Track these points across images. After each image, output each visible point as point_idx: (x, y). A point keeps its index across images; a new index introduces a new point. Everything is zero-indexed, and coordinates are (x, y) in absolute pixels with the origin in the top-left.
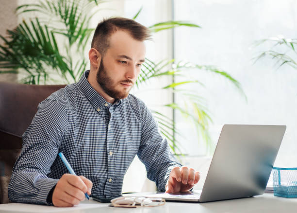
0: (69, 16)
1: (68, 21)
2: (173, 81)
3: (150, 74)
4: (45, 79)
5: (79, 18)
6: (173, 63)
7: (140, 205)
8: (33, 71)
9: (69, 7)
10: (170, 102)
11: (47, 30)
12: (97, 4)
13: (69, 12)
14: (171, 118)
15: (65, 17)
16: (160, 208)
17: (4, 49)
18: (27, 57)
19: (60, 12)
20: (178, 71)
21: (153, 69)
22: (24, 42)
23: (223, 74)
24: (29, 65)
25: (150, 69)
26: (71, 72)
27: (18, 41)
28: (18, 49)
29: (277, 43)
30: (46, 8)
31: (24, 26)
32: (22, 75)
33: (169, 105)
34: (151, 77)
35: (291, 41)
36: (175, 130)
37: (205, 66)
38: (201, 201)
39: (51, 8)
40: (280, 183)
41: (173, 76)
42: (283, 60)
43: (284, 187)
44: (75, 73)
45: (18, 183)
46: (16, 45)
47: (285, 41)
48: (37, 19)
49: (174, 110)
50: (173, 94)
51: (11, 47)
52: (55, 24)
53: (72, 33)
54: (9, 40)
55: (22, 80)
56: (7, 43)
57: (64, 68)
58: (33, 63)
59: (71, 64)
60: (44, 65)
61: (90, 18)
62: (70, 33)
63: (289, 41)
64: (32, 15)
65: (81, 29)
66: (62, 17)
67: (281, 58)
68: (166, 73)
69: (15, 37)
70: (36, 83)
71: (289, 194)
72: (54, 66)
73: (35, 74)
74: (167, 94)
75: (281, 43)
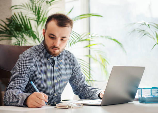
0: (37, 11)
1: (36, 13)
2: (89, 44)
3: (78, 40)
4: (25, 43)
5: (42, 12)
6: (90, 34)
7: (70, 107)
8: (19, 39)
9: (37, 7)
10: (88, 54)
11: (26, 18)
12: (51, 5)
13: (37, 9)
14: (88, 62)
15: (35, 12)
16: (81, 109)
17: (5, 27)
18: (16, 32)
19: (33, 9)
20: (91, 39)
21: (79, 38)
22: (15, 24)
23: (114, 40)
24: (17, 36)
25: (77, 38)
26: (38, 39)
27: (12, 24)
28: (12, 28)
29: (141, 24)
30: (26, 7)
31: (15, 16)
32: (14, 41)
33: (87, 56)
34: (78, 41)
35: (148, 24)
36: (91, 69)
37: (105, 36)
38: (101, 105)
39: (28, 7)
40: (142, 96)
41: (89, 41)
42: (144, 33)
43: (144, 98)
44: (40, 40)
45: (8, 96)
46: (11, 26)
47: (145, 24)
48: (21, 13)
49: (90, 58)
50: (90, 50)
51: (8, 27)
52: (30, 15)
53: (39, 20)
54: (7, 23)
55: (13, 43)
56: (6, 25)
57: (35, 37)
58: (19, 34)
59: (38, 35)
60: (25, 36)
61: (48, 12)
62: (37, 20)
63: (147, 23)
64: (19, 11)
65: (43, 17)
66: (34, 12)
67: (143, 32)
68: (86, 40)
69: (10, 21)
70: (21, 45)
71: (146, 101)
72: (30, 36)
73: (20, 40)
74: (86, 50)
75: (143, 25)
